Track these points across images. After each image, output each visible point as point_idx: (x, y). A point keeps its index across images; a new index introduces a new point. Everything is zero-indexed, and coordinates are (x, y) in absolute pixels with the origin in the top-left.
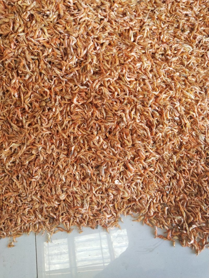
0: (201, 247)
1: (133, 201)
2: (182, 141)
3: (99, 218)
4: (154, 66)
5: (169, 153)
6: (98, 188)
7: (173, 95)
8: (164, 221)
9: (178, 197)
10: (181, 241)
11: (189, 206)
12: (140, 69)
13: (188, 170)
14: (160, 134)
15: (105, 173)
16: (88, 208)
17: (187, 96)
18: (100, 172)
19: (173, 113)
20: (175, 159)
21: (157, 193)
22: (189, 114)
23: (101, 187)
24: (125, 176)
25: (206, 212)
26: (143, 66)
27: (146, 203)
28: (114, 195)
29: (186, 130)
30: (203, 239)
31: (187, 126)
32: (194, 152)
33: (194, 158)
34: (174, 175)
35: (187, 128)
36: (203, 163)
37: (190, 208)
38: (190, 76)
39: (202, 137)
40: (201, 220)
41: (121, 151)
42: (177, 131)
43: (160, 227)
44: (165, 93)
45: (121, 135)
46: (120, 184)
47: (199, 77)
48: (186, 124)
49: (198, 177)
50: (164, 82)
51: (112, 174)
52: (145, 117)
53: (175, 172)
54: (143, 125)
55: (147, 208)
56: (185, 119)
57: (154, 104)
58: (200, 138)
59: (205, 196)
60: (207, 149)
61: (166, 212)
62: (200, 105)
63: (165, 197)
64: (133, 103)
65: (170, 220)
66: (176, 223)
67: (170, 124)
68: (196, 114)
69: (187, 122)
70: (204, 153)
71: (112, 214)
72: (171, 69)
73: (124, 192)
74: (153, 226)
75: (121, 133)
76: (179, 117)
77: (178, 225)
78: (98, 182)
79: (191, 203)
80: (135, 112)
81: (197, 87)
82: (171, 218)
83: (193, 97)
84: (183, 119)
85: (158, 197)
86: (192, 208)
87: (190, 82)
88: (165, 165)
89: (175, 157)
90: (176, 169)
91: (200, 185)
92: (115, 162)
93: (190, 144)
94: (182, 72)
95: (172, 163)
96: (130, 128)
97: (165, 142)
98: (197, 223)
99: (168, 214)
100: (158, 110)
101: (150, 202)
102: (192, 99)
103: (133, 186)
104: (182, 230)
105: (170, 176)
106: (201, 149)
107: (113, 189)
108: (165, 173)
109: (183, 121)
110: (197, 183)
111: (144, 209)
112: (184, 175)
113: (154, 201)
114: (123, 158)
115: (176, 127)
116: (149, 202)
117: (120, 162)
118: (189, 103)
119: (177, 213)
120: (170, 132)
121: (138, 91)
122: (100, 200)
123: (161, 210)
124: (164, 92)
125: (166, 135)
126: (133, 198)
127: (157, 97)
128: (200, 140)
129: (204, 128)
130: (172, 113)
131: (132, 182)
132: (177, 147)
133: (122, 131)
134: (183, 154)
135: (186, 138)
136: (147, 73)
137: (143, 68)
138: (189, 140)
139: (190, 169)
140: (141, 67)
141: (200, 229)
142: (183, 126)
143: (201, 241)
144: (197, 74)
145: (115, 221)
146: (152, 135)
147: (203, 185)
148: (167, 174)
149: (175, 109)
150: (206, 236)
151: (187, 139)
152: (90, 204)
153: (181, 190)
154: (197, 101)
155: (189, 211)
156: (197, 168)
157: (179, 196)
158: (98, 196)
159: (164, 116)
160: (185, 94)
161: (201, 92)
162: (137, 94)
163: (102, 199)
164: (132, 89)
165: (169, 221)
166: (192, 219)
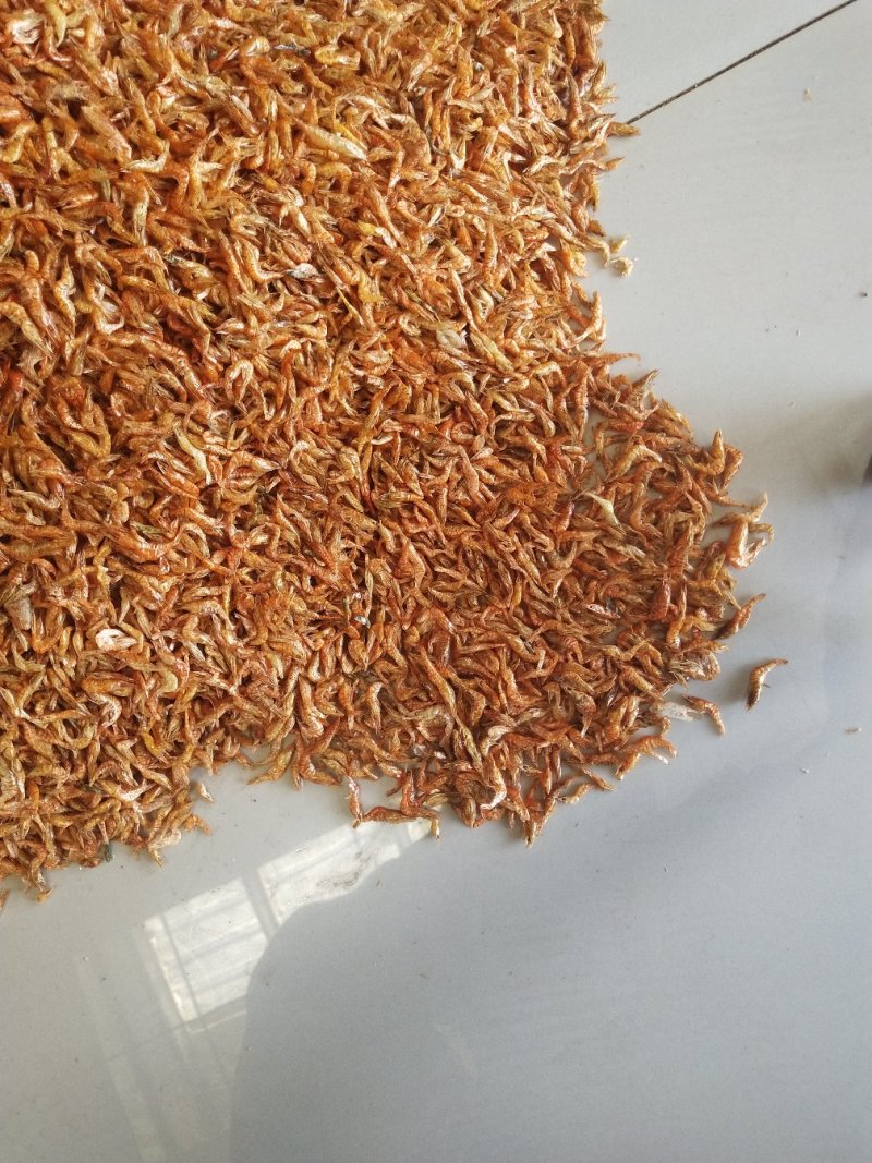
0: (539, 807)
1: (219, 701)
2: (360, 373)
3: (94, 816)
4: (127, 25)
5: (320, 446)
6: (28, 692)
7: (252, 157)
8: (374, 746)
9: (414, 628)
10: (457, 805)
11: (464, 656)
12: (39, 47)
13: (426, 499)
14: (246, 367)
15: (41, 613)
16: (23, 791)
17: (328, 149)
18: (10, 617)
19: (279, 246)
20: (354, 464)
21: (319, 637)
22: (357, 236)
23: (41, 679)
24: (137, 599)
25: (534, 659)
26: (49, 30)
27: (276, 693)
28: (120, 698)
29: (366, 318)
30: (545, 771)
31: (361, 297)
32: (438, 413)
33: (442, 438)
34: (370, 537)
35: (368, 310)
36: (486, 453)
37: (469, 662)
38: (324, 43)
39: (451, 336)
40: (521, 700)
41: (77, 493)
42: (322, 332)
43: (366, 777)
44: (206, 158)
45: (46, 414)
46: (128, 642)
47: (373, 44)
48: (355, 288)
49: (478, 518)
50: (194, 99)
51: (75, 611)
52: (144, 299)
53: (369, 523)
54: (144, 339)
55: (290, 711)
56: (343, 267)
57: (162, 223)
58: (444, 340)
59: (520, 595)
60: (489, 385)
61: (376, 709)
62: (404, 183)
63: (357, 645)
64: (47, 240)
65: (396, 736)
66: (426, 742)
67: (278, 307)
68: (388, 229)
69: (358, 276)
70: (478, 405)
71: (150, 781)
72: (223, 23)
73: (160, 678)
74: (337, 780)
75: (47, 407)
76: (313, 261)
77: (436, 746)
78: (22, 664)
79: (469, 641)
80: (79, 284)
81: (368, 93)
82: (400, 725)
83: (357, 150)
84: (332, 266)
85: (327, 650)
86: (478, 661)
87: (329, 74)
88: (316, 506)
89: (351, 458)
90: (372, 511)
91: (492, 553)
92: (65, 549)
93: (404, 379)
94: (287, 30)
95: (349, 485)
96: (79, 369)
97: (280, 400)
98: (505, 717)
99: (384, 713)
100: (198, 249)
101: (297, 687)
102: (353, 162)
103: (193, 635)
104: (455, 759)
105: (358, 546)
106: (461, 394)
107: (108, 676)
108: (328, 539)
109: (337, 279)
110: (476, 546)
111: (276, 720)
112: (413, 529)
113: (314, 674)
114: (98, 522)
115: (317, 316)
116: (292, 684)
117: (94, 543)
118: (345, 185)
119: (423, 696)
120: (295, 344)
121: (64, 173)
122: (69, 739)
123: (354, 702)
124: (200, 151)
125: (277, 364)
126: (212, 688)
127: (167, 185)
128: (445, 351)
129: (444, 290)
130: (274, 249)
131: (181, 618)
132: (350, 410)
133: (50, 396)
134: (385, 434)
135: (381, 358)
136: (84, 68)
137: (50, 40)
138: (395, 364)
139: (437, 495)
140: (42, 37)
141: (525, 735)
142: (345, 301)
143: (537, 782)
144: (365, 28)
145: (176, 806)
146: (209, 381)
147: (501, 546)
148: (339, 543)
149: (285, 227)
150: (551, 755)
151: (384, 359)
152: (27, 767)
153: (419, 595)
154: (385, 166)
155: (465, 676)
156: (463, 483)
157: (414, 622)
158: (51, 725)
159: (236, 270)
160: (319, 143)
161: (398, 117)
162: (58, 190)
163: (75, 730)
164: (19, 170)
165: (396, 741)
166: (482, 704)
